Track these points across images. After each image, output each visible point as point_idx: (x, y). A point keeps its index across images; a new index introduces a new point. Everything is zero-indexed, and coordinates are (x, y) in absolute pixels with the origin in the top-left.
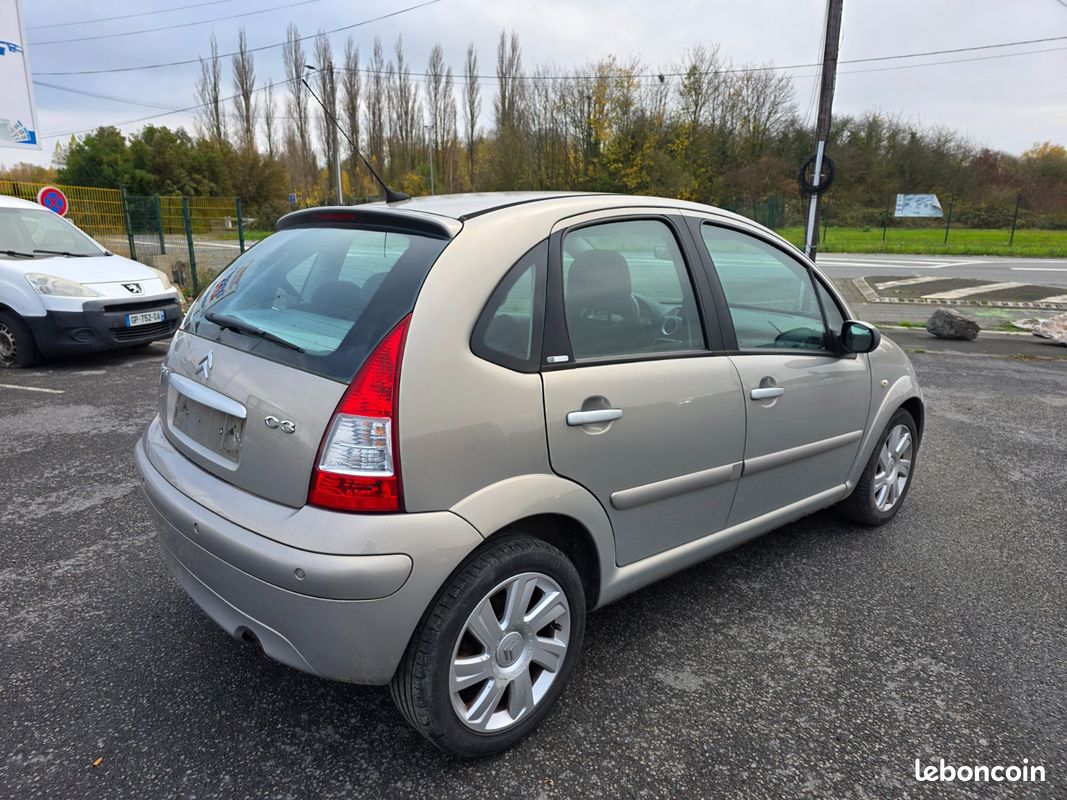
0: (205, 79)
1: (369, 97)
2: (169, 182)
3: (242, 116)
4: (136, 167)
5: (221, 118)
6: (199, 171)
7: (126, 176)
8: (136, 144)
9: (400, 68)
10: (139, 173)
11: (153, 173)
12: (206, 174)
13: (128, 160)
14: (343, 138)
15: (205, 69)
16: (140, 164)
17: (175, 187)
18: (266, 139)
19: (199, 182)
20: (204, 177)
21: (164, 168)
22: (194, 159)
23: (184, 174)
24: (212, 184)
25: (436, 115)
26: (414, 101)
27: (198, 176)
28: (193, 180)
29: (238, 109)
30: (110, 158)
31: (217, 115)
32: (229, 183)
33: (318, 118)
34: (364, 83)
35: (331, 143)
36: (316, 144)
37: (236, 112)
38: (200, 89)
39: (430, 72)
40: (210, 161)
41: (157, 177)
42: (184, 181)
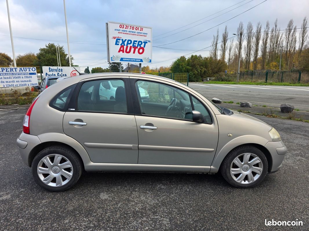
0: (214, 41)
1: (263, 40)
2: (194, 69)
3: (222, 50)
4: (187, 66)
5: (217, 51)
6: (202, 66)
7: (184, 68)
8: (188, 60)
9: (276, 29)
10: (188, 67)
11: (191, 67)
12: (204, 66)
13: (185, 64)
14: (252, 53)
15: (214, 39)
16: (188, 65)
17: (195, 70)
18: (229, 55)
19: (202, 69)
20: (203, 67)
21: (194, 65)
22: (202, 63)
23: (199, 66)
24: (205, 69)
25: (288, 43)
26: (281, 39)
27: (202, 67)
28: (200, 68)
29: (222, 48)
30: (182, 64)
31: (216, 50)
32: (210, 68)
33: (245, 48)
34: (262, 35)
35: (248, 54)
36: (243, 55)
37: (221, 49)
38: (212, 43)
39: (287, 29)
40: (206, 63)
41: (192, 68)
42: (198, 69)
